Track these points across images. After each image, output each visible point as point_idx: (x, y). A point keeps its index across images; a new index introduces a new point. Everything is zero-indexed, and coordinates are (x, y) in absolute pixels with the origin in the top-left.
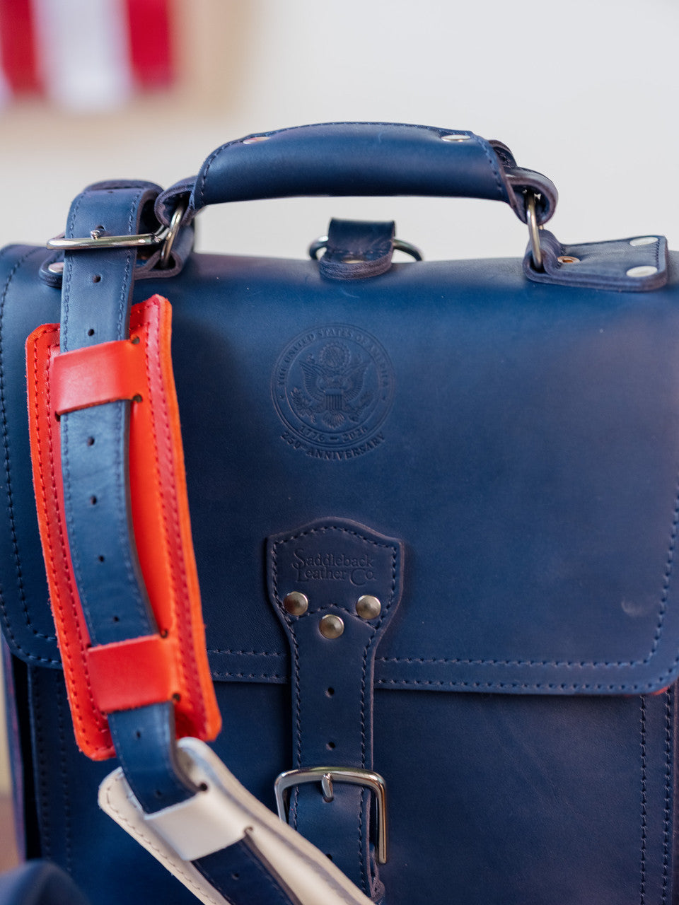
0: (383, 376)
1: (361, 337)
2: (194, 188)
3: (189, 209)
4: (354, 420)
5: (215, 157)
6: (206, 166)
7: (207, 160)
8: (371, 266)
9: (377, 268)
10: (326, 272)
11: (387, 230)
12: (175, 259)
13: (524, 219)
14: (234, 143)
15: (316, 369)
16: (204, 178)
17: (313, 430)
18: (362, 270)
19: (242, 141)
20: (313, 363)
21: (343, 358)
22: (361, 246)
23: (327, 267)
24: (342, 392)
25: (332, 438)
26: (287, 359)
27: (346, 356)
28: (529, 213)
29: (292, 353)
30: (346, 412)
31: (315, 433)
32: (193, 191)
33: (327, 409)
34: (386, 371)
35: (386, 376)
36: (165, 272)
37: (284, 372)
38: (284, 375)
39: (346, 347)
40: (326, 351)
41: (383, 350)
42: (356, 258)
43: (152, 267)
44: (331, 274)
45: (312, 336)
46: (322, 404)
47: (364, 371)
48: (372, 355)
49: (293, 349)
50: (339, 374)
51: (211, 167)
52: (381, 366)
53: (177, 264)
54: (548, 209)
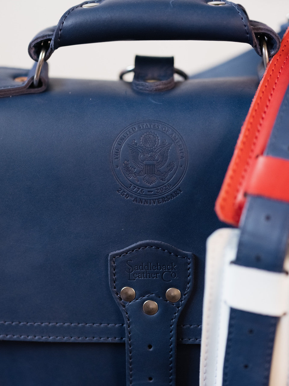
0: (181, 153)
1: (166, 128)
2: (54, 36)
3: (50, 50)
4: (163, 180)
5: (66, 17)
6: (62, 22)
7: (62, 18)
8: (165, 84)
9: (169, 85)
10: (137, 88)
11: (170, 61)
12: (42, 81)
13: (260, 54)
14: (77, 7)
15: (138, 149)
16: (61, 30)
17: (137, 186)
18: (161, 87)
19: (81, 5)
20: (136, 145)
21: (155, 141)
22: (156, 71)
23: (137, 85)
24: (155, 162)
25: (149, 192)
26: (119, 143)
27: (157, 140)
28: (264, 50)
29: (122, 139)
30: (158, 175)
31: (138, 188)
32: (53, 38)
33: (145, 174)
34: (182, 150)
35: (183, 152)
36: (36, 89)
37: (118, 151)
38: (118, 153)
39: (156, 135)
40: (144, 137)
41: (180, 136)
42: (153, 79)
43: (28, 87)
44: (141, 89)
45: (135, 128)
46: (142, 171)
47: (168, 149)
48: (173, 139)
49: (123, 137)
50: (153, 152)
51: (65, 23)
52: (179, 146)
53: (44, 85)
54: (276, 47)
